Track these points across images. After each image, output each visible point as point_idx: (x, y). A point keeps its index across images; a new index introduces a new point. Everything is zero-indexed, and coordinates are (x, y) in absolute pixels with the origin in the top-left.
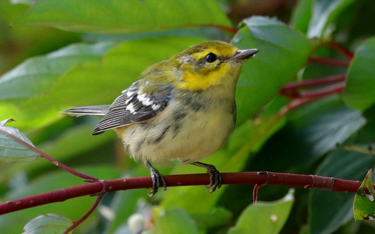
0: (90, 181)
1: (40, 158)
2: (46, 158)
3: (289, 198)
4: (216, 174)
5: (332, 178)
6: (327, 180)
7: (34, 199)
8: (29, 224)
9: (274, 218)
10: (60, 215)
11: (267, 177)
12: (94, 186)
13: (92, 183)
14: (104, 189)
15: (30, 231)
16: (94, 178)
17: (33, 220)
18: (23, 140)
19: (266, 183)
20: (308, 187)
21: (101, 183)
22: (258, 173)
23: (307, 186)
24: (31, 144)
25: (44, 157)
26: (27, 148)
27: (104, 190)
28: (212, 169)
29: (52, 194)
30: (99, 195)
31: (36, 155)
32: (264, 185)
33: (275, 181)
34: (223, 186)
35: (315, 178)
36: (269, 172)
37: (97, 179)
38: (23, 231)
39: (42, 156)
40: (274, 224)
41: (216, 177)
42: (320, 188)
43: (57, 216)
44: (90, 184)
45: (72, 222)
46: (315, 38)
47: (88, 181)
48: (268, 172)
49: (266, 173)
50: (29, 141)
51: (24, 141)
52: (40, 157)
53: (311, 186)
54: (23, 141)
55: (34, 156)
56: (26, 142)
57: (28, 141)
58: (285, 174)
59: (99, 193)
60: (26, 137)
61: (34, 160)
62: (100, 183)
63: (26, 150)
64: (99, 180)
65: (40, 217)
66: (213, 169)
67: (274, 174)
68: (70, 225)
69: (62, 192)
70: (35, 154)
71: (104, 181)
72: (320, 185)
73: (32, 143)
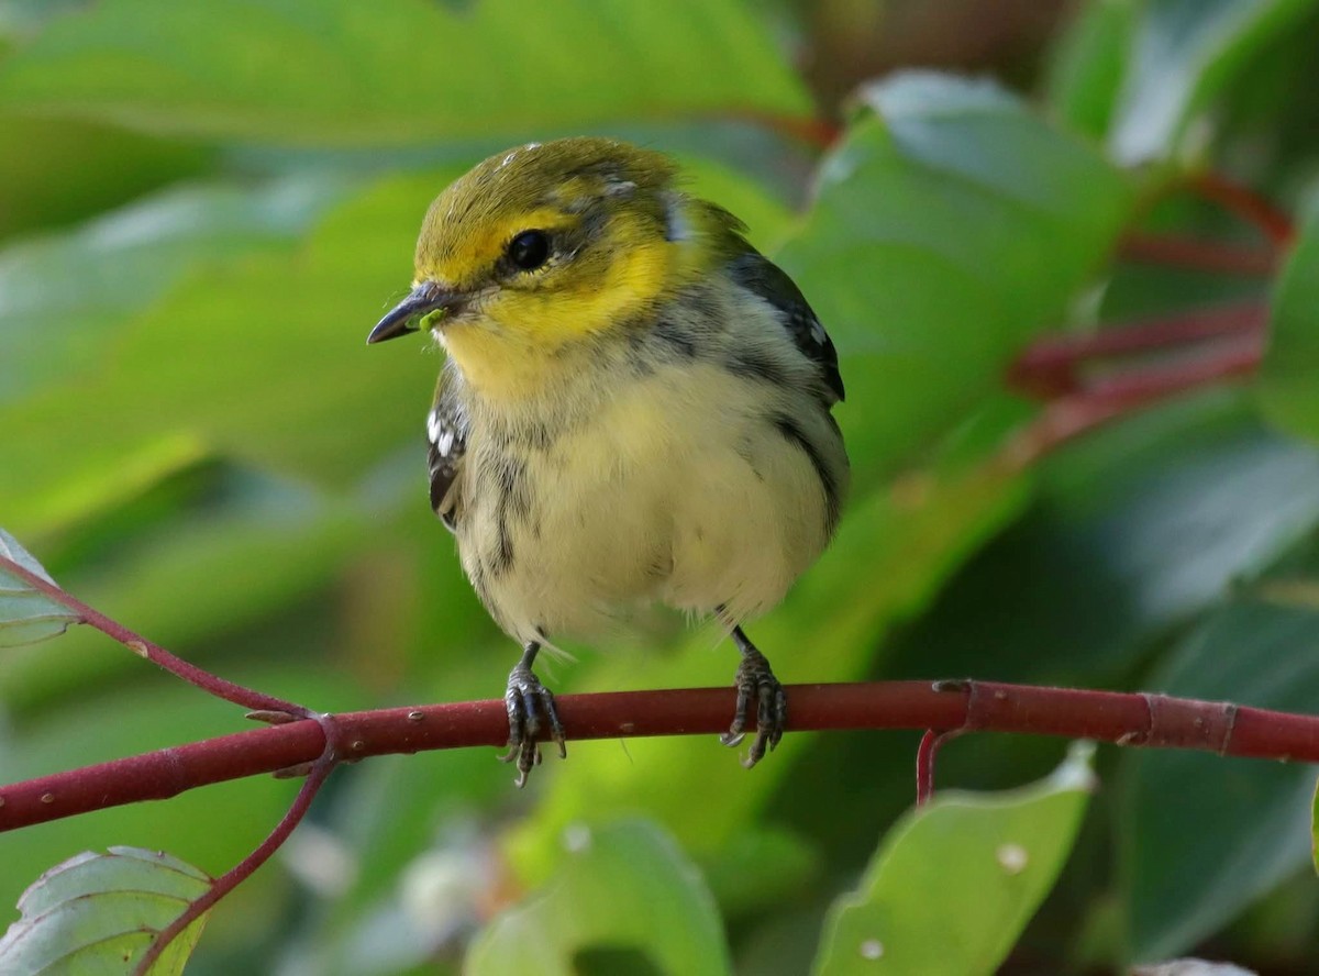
0: (274, 717)
1: (76, 630)
2: (100, 627)
3: (1075, 775)
4: (765, 691)
5: (1226, 705)
6: (1207, 711)
7: (53, 786)
8: (40, 888)
9: (1013, 857)
10: (160, 853)
11: (970, 701)
12: (291, 737)
13: (284, 726)
14: (329, 747)
15: (43, 914)
16: (288, 705)
17: (51, 873)
18: (9, 556)
19: (968, 724)
20: (1133, 740)
21: (318, 728)
22: (935, 685)
23: (1128, 736)
24: (38, 570)
25: (92, 624)
26: (22, 589)
27: (329, 753)
28: (753, 671)
29: (124, 767)
30: (309, 771)
31: (62, 616)
32: (958, 732)
33: (1001, 717)
34: (789, 738)
35: (1160, 704)
36: (980, 683)
37: (303, 709)
38: (17, 916)
39: (83, 621)
40: (1013, 881)
41: (764, 701)
42: (1181, 742)
43: (147, 855)
44: (276, 727)
45: (206, 878)
46: (1146, 166)
47: (266, 719)
48: (975, 682)
49: (967, 685)
50: (32, 559)
51: (12, 560)
52: (78, 621)
53: (1145, 738)
54: (9, 561)
55: (52, 619)
56: (19, 563)
57: (26, 558)
58: (1042, 688)
59: (311, 764)
60: (19, 546)
61: (52, 636)
62: (316, 722)
63: (22, 595)
64: (308, 712)
65: (81, 859)
66: (758, 670)
67: (999, 690)
68: (199, 890)
69: (165, 758)
70: (53, 609)
71: (332, 719)
72: (1182, 731)
73: (43, 570)
